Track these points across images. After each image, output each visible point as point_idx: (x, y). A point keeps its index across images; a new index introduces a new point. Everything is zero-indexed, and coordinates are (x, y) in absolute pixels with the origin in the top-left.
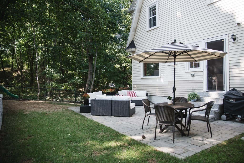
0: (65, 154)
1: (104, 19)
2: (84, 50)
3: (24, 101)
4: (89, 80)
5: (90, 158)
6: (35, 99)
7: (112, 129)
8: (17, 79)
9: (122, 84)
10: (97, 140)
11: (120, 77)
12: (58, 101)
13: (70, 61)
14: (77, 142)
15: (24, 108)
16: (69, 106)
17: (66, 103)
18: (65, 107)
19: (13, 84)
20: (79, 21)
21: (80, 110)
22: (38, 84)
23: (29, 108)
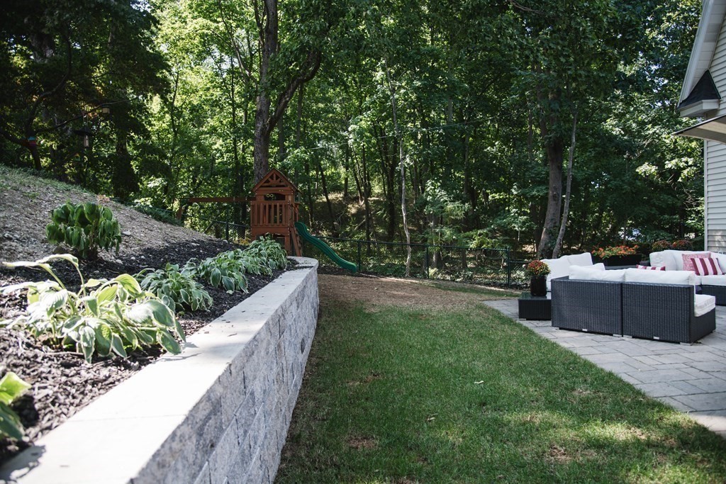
0: (461, 439)
1: (594, 19)
2: (533, 128)
3: (369, 279)
4: (552, 220)
5: (537, 466)
6: (398, 272)
7: (621, 380)
8: (358, 221)
9: (666, 230)
10: (566, 409)
11: (659, 208)
12: (458, 280)
13: (494, 165)
14: (502, 408)
15: (369, 298)
16: (487, 297)
17: (479, 286)
18: (476, 298)
19: (347, 234)
20: (511, 39)
21: (518, 310)
22: (407, 233)
23: (379, 296)
